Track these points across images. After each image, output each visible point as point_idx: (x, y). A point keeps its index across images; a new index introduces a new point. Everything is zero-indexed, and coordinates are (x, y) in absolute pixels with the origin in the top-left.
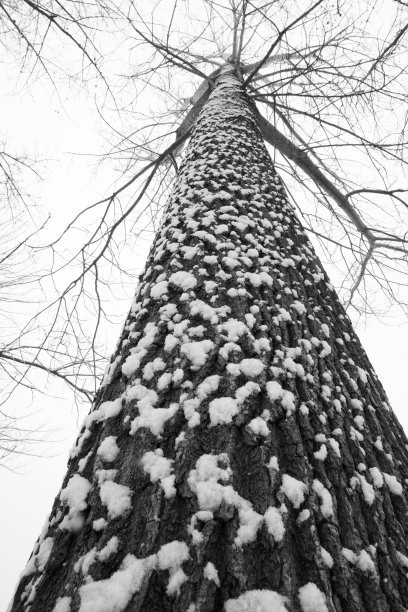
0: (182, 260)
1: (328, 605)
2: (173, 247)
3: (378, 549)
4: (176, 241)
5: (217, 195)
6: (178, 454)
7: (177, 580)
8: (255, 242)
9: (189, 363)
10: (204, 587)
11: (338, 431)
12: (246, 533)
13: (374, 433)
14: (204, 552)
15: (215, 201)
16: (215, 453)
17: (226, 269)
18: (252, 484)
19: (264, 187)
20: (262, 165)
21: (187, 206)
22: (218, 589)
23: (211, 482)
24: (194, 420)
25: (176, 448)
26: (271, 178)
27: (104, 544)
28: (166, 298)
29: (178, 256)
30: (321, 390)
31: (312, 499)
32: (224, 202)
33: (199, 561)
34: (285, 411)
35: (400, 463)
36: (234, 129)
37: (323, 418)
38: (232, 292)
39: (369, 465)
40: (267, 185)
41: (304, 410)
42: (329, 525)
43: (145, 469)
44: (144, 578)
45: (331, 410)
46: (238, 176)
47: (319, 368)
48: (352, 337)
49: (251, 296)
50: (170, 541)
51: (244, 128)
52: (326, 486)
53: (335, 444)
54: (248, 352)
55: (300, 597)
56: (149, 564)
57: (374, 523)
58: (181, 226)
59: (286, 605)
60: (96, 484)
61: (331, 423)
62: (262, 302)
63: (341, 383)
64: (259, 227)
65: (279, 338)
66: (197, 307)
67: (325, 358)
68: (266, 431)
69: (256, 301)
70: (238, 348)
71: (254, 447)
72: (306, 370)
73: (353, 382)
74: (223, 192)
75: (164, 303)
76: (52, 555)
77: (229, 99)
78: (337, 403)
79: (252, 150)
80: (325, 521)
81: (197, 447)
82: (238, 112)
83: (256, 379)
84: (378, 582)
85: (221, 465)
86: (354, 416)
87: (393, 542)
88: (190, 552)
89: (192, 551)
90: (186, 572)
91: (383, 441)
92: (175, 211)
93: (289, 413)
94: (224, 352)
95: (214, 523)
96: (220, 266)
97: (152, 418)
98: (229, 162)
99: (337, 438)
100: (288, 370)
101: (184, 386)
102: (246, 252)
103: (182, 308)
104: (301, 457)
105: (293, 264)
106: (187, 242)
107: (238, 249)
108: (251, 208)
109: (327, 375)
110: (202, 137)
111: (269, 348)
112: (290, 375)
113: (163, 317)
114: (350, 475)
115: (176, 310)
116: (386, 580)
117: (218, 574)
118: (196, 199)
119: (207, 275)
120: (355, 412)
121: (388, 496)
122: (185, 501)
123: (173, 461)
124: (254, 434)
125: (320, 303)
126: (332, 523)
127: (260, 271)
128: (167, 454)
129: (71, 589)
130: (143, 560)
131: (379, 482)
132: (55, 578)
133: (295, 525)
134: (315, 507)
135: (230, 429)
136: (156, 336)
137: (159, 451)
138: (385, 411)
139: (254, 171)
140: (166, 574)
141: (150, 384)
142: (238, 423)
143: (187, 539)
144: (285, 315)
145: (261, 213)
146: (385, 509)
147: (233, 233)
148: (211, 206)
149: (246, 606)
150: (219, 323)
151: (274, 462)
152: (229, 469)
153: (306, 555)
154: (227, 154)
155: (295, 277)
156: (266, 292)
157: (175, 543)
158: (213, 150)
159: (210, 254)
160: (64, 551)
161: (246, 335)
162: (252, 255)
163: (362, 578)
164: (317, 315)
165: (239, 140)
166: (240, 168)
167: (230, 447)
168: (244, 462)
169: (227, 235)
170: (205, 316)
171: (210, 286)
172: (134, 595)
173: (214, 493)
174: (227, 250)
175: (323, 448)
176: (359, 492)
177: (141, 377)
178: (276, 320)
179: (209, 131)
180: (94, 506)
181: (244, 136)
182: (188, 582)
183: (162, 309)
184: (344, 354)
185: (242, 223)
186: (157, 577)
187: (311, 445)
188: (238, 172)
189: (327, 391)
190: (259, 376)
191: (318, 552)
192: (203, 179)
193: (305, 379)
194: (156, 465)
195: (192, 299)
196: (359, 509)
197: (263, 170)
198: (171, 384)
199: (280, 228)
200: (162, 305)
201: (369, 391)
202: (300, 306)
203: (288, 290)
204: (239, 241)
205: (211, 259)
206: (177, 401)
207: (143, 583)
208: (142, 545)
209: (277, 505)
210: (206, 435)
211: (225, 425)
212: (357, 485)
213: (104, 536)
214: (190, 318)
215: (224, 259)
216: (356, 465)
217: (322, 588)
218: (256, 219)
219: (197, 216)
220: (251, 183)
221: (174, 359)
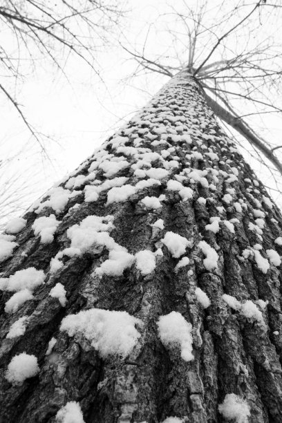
1: (193, 334)
3: (269, 305)
6: (66, 215)
8: (183, 125)
9: (103, 172)
11: (236, 220)
17: (154, 134)
22: (61, 308)
30: (222, 196)
31: (195, 252)
33: (48, 283)
34: (181, 198)
36: (182, 88)
37: (220, 209)
38: (155, 143)
39: (267, 248)
41: (202, 201)
42: (211, 274)
45: (231, 208)
47: (224, 186)
49: (169, 144)
52: (213, 247)
53: (230, 225)
55: (158, 323)
61: (229, 217)
62: (178, 148)
63: (245, 199)
65: (188, 164)
68: (158, 206)
70: (149, 164)
71: (143, 214)
72: (210, 182)
73: (257, 202)
78: (238, 206)
80: (206, 270)
84: (265, 330)
85: (104, 222)
86: (255, 219)
88: (44, 278)
93: (185, 199)
94: (136, 166)
100: (191, 178)
101: (92, 182)
105: (212, 138)
109: (231, 190)
111: (177, 167)
112: (192, 181)
114: (243, 248)
123: (63, 222)
124: (145, 206)
126: (214, 274)
127: (183, 135)
131: (276, 262)
133: (172, 272)
134: (198, 259)
135: (123, 203)
137: (53, 216)
142: (132, 199)
143: (46, 268)
145: (192, 117)
149: (84, 320)
150: (137, 154)
151: (160, 223)
152: (110, 224)
153: (177, 292)
156: (184, 144)
161: (159, 160)
162: (178, 130)
164: (228, 163)
167: (118, 213)
168: (131, 225)
169: (161, 122)
171: (138, 140)
174: (158, 127)
176: (252, 261)
178: (189, 156)
182: (31, 300)
187: (204, 221)
189: (228, 197)
190: (162, 178)
191: (192, 290)
193: (207, 186)
196: (249, 272)
201: (273, 212)
204: (169, 125)
205: (144, 130)
206: (82, 190)
209: (154, 250)
211: (120, 202)
212: (250, 256)
214: (115, 154)
215: (154, 130)
218: (187, 118)
220: (188, 106)
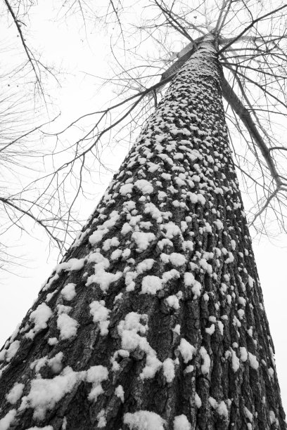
0: (146, 172)
2: (142, 161)
3: (233, 402)
4: (145, 156)
5: (181, 131)
6: (115, 308)
7: (96, 391)
8: (200, 171)
9: (136, 246)
10: (112, 402)
11: (225, 317)
12: (148, 372)
13: (249, 323)
15: (178, 135)
16: (140, 313)
17: (176, 186)
18: (160, 340)
19: (214, 132)
20: (217, 115)
21: (158, 133)
22: (122, 403)
23: (133, 331)
24: (131, 286)
25: (114, 302)
26: (221, 126)
27: (53, 356)
28: (129, 196)
29: (144, 168)
30: (220, 286)
31: (198, 359)
32: (185, 137)
33: (113, 383)
34: (193, 295)
35: (261, 347)
36: (204, 85)
37: (217, 306)
38: (176, 203)
39: (241, 345)
40: (216, 131)
41: (206, 297)
43: (91, 311)
44: (76, 384)
45: (224, 302)
46: (199, 120)
47: (223, 270)
48: (250, 253)
49: (188, 209)
50: (98, 365)
51: (211, 85)
52: (208, 353)
53: (221, 326)
54: (177, 248)
55: (174, 422)
56: (80, 376)
57: (234, 384)
58: (151, 147)
59: (164, 426)
60: (56, 314)
61: (222, 311)
62: (194, 215)
63: (235, 284)
64: (205, 161)
65: (200, 243)
66: (150, 208)
67: (228, 264)
68: (177, 306)
69: (191, 213)
70: (171, 244)
71: (167, 315)
72: (213, 270)
73: (243, 285)
74: (185, 129)
75: (127, 200)
76: (17, 353)
77: (205, 62)
79: (212, 103)
80: (202, 376)
81: (128, 305)
82: (209, 72)
83: (179, 268)
84: (227, 424)
85: (142, 321)
86: (238, 309)
87: (243, 400)
88: (109, 375)
89: (110, 375)
90: (103, 388)
91: (254, 330)
92: (149, 135)
93: (195, 297)
94: (161, 244)
95: (129, 360)
96: (171, 182)
97: (103, 278)
98: (195, 109)
99: (223, 322)
100: (201, 267)
101: (129, 261)
102: (192, 176)
103: (139, 206)
104: (196, 329)
105: (222, 192)
106: (152, 160)
107: (187, 173)
108: (202, 145)
109: (227, 277)
110: (180, 85)
111: (192, 249)
112: (202, 271)
113: (125, 209)
114: (226, 349)
115: (134, 207)
116: (233, 424)
117: (125, 394)
118: (166, 130)
119: (162, 186)
120: (240, 306)
121: (248, 369)
122: (112, 341)
123: (110, 311)
124: (168, 306)
125: (234, 224)
126: (206, 379)
127: (199, 193)
128: (107, 306)
129: (26, 379)
130: (77, 373)
131: (244, 358)
132: (16, 369)
133: (182, 374)
134: (198, 365)
135: (153, 298)
136: (117, 221)
137: (103, 302)
138: (260, 310)
139: (211, 119)
140: (90, 385)
141: (106, 254)
142: (160, 296)
143: (109, 366)
144: (208, 228)
145: (208, 151)
146: (244, 377)
147: (186, 161)
148: (175, 137)
149: (138, 420)
150: (162, 223)
151: (178, 329)
152: (147, 326)
153: (185, 396)
154: (194, 102)
155: (221, 202)
156: (199, 208)
157: (100, 367)
158: (185, 96)
159: (167, 172)
160: (26, 353)
161: (178, 235)
162: (195, 180)
163: (217, 420)
164: (230, 233)
165: (206, 93)
166: (201, 114)
167: (150, 311)
168: (158, 323)
169: (181, 161)
170: (154, 216)
171: (162, 195)
172: (66, 394)
173: (133, 340)
175: (213, 326)
176: (230, 362)
177: (101, 248)
178: (201, 230)
179: (186, 82)
180: (52, 327)
181: (210, 91)
182: (103, 395)
183: (125, 203)
184: (242, 264)
185: (194, 155)
186: (83, 386)
187: (205, 323)
188: (199, 117)
189: (224, 287)
190: (181, 267)
191: (193, 395)
192: (174, 116)
193: (211, 276)
194: (99, 311)
195: (147, 201)
197: (217, 119)
198: (121, 258)
199: (219, 165)
200: (126, 201)
201: (253, 293)
202: (220, 224)
203: (214, 211)
204: (188, 168)
205: (167, 176)
206: (122, 271)
207: (74, 388)
208: (78, 362)
209: (173, 358)
210: (137, 298)
211: (151, 295)
213: (54, 350)
214: (143, 215)
215: (176, 178)
216: (232, 343)
217: (190, 420)
218: (204, 154)
219: (163, 142)
220: (206, 127)
221: (126, 241)
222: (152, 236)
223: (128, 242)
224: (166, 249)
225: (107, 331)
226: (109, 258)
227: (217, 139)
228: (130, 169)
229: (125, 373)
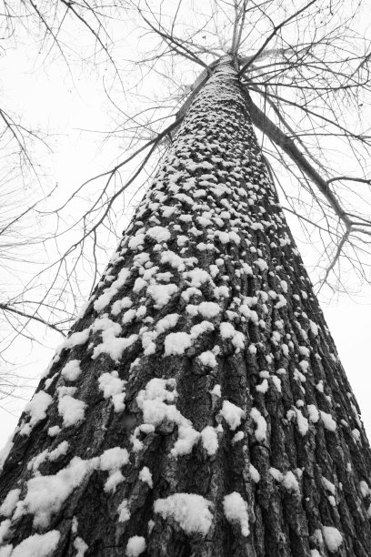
0: (160, 217)
1: (249, 512)
2: (154, 206)
3: (304, 473)
4: (158, 201)
5: (200, 165)
6: (131, 377)
7: (114, 479)
8: (229, 206)
9: (153, 302)
10: (138, 487)
11: (282, 371)
12: (182, 446)
13: (317, 377)
14: (142, 458)
15: (197, 170)
16: (166, 378)
17: (199, 227)
18: (194, 404)
19: (244, 162)
20: (246, 143)
21: (172, 173)
22: (150, 489)
23: (157, 401)
24: (150, 348)
25: (130, 371)
26: (253, 155)
27: (56, 447)
28: (141, 248)
29: (157, 214)
30: (271, 335)
31: (248, 423)
32: (206, 171)
33: (136, 465)
34: (234, 348)
35: (339, 405)
36: (225, 111)
37: (269, 358)
38: (201, 246)
39: (308, 402)
40: (248, 160)
41: (253, 349)
42: (261, 447)
43: (100, 386)
44: (85, 476)
45: (278, 353)
46: (222, 150)
47: (273, 316)
48: (309, 296)
49: (218, 251)
50: (113, 447)
51: (234, 111)
52: (263, 414)
53: (277, 381)
54: (207, 295)
55: (224, 503)
56: (92, 465)
57: (304, 451)
58: (164, 189)
59: (209, 508)
60: (56, 398)
61: (277, 364)
62: (227, 256)
63: (292, 332)
64: (235, 195)
65: (238, 287)
66: (167, 256)
67: (280, 310)
68: (214, 363)
69: (222, 255)
70: (199, 293)
71: (202, 375)
72: (260, 317)
73: (304, 333)
74: (206, 163)
75: (139, 252)
76: (10, 455)
77: (224, 85)
78: (285, 348)
79: (238, 130)
80: (257, 443)
81: (149, 371)
82: (230, 97)
83: (212, 320)
84: (299, 499)
85: (168, 388)
86: (300, 360)
87: (319, 468)
88: (130, 458)
89: (132, 458)
90: (123, 474)
91: (325, 385)
92: (161, 177)
93: (238, 351)
94: (186, 295)
95: (154, 434)
96: (193, 224)
97: (113, 345)
98: (216, 138)
99: (280, 376)
100: (242, 315)
101: (145, 321)
102: (219, 214)
103: (154, 257)
104: (243, 388)
105: (262, 228)
106: (167, 203)
107: (212, 211)
108: (230, 178)
109: (280, 323)
110: (195, 116)
111: (228, 295)
112: (243, 319)
113: (136, 264)
114: (287, 408)
115: (148, 259)
116: (308, 499)
117: (153, 478)
118: (181, 167)
119: (181, 230)
120: (302, 357)
121: (322, 431)
122: (132, 412)
123: (126, 382)
124: (202, 365)
125: (282, 263)
126: (264, 446)
127: (230, 230)
128: (122, 376)
129: (22, 483)
130: (87, 461)
131: (315, 417)
132: (11, 474)
133: (229, 445)
134: (250, 431)
135: (181, 359)
136: (128, 279)
137: (115, 373)
138: (331, 362)
139: (238, 147)
140: (106, 474)
141: (115, 319)
142: (189, 354)
143: (129, 446)
144: (247, 269)
145: (238, 183)
146: (317, 441)
147: (210, 197)
148: (193, 174)
149: (173, 505)
150: (185, 271)
151: (217, 390)
152: (175, 391)
153: (235, 470)
154: (214, 131)
155: (262, 238)
156: (233, 248)
157: (117, 449)
158: (202, 127)
159: (186, 213)
160: (22, 453)
161: (208, 282)
162: (225, 217)
163: (285, 495)
164: (278, 273)
165: (228, 120)
166: (225, 144)
167: (179, 374)
168: (190, 387)
169: (204, 198)
170: (173, 265)
171: (182, 240)
172: (75, 489)
173: (158, 410)
174: (202, 211)
175: (265, 382)
176: (294, 423)
177: (109, 313)
178: (238, 273)
179: (202, 111)
180: (53, 415)
181: (233, 117)
182: (124, 482)
183: (136, 257)
184: (299, 308)
185: (219, 190)
186: (97, 476)
187: (255, 380)
188: (223, 147)
189: (277, 336)
190: (214, 318)
191: (247, 468)
192: (190, 150)
193: (257, 324)
194: (111, 385)
195: (164, 249)
196: (291, 437)
197: (246, 147)
198: (135, 318)
199: (254, 196)
200: (137, 254)
201: (318, 342)
202: (263, 264)
203: (253, 249)
204: (214, 205)
205: (187, 218)
206: (138, 333)
207: (84, 480)
208: (88, 449)
209: (215, 425)
210: (160, 363)
211: (177, 356)
212: (293, 417)
213: (56, 441)
214: (160, 265)
215: (198, 218)
216: (295, 401)
217: (245, 498)
218: (233, 188)
219: (179, 182)
220: (233, 157)
221: (140, 298)
222: (173, 288)
223: (143, 299)
224: (192, 300)
225: (123, 406)
226: (120, 322)
227: (248, 170)
228: (140, 219)
229: (152, 452)
